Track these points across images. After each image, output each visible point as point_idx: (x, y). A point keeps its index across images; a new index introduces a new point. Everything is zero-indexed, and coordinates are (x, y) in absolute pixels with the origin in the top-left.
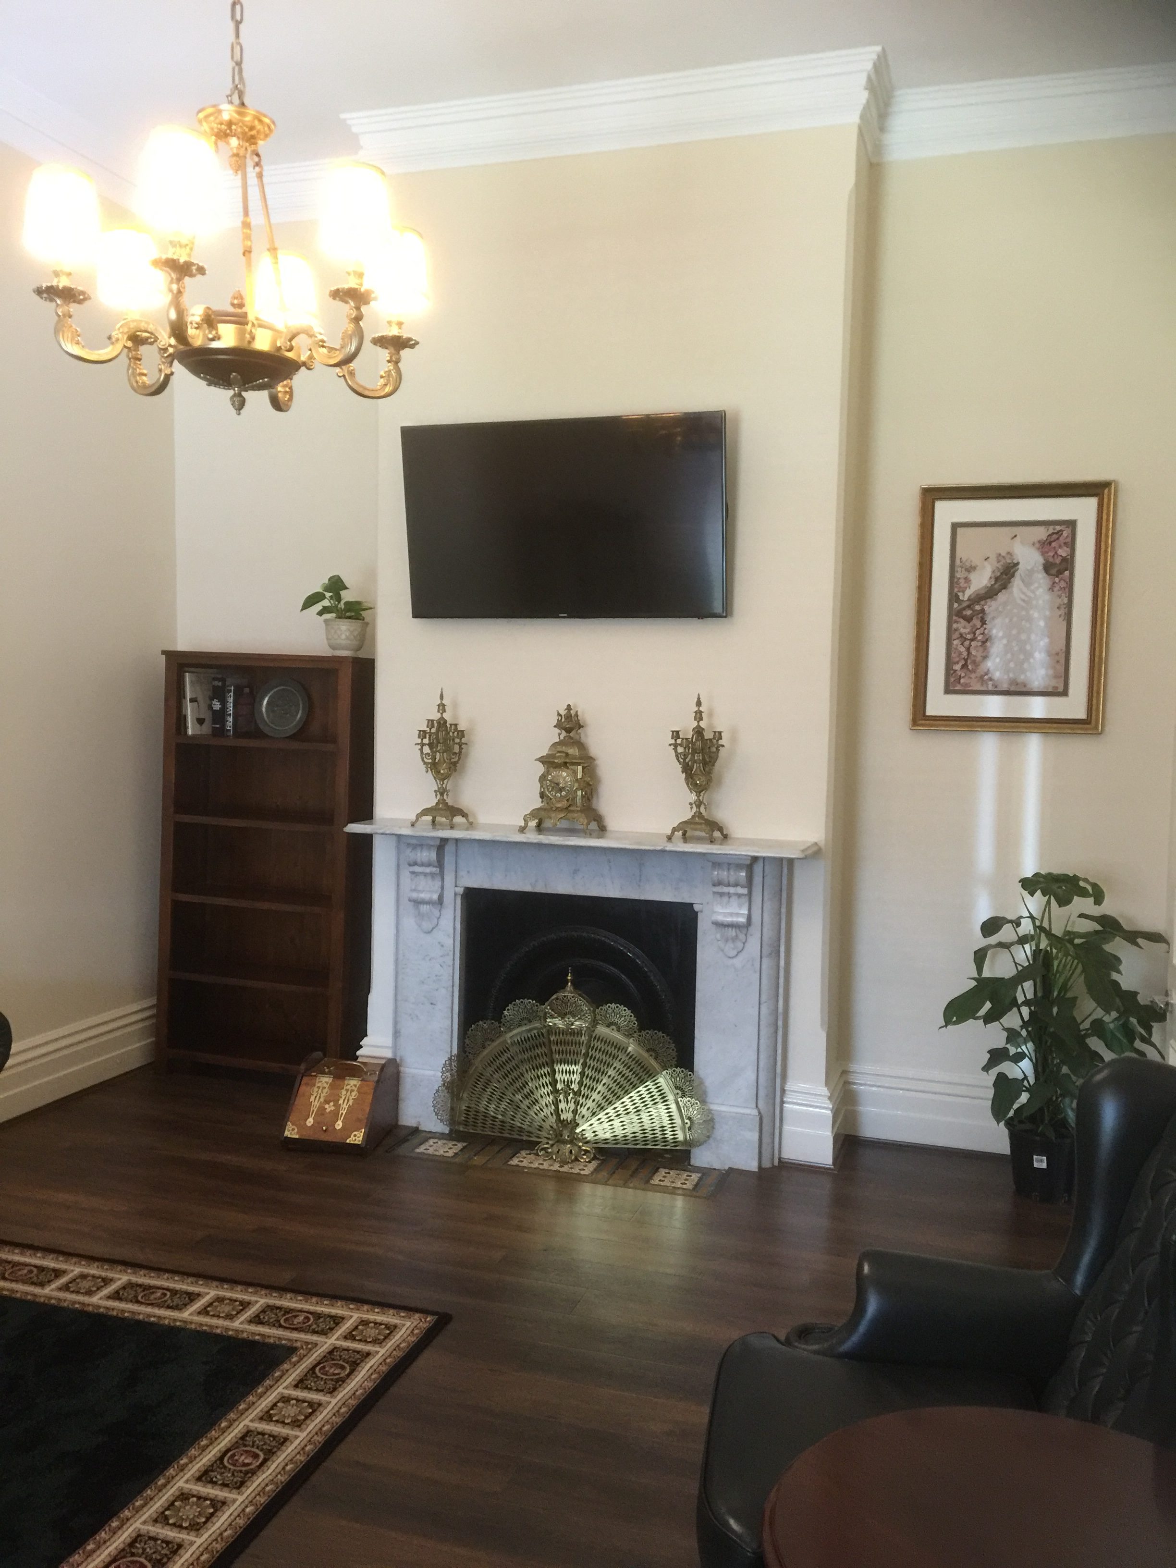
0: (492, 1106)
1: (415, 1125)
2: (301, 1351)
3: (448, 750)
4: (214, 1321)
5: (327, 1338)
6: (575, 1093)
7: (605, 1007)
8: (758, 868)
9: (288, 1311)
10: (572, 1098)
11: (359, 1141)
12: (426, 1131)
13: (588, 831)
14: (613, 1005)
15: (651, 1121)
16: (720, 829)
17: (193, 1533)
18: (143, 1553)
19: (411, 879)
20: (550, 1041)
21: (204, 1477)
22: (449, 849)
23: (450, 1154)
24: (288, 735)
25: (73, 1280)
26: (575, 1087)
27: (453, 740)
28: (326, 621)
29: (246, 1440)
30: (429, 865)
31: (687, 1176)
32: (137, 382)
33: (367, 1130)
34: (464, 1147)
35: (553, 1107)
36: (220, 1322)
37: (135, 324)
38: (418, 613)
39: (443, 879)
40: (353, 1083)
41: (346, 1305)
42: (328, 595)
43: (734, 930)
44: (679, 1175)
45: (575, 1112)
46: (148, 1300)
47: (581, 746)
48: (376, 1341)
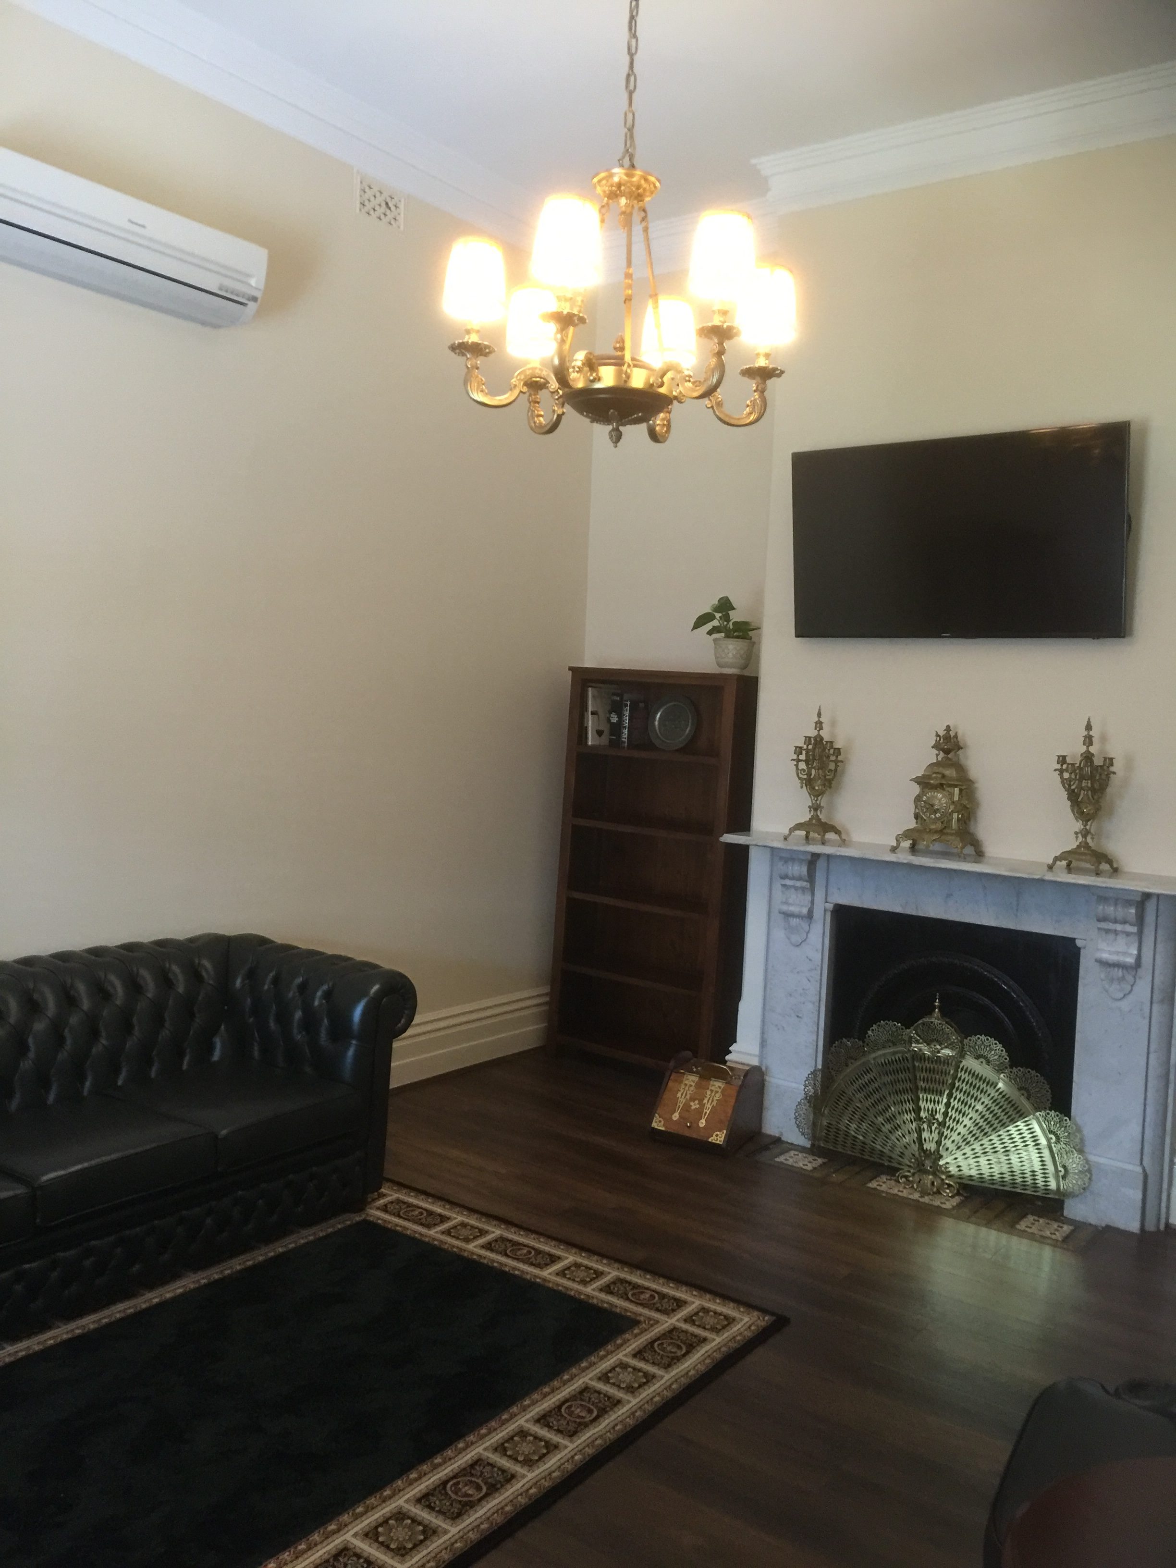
0: (853, 1126)
1: (777, 1135)
2: (644, 1325)
3: (822, 767)
4: (569, 1284)
5: (668, 1318)
6: (939, 1124)
7: (974, 1038)
8: (1151, 906)
9: (636, 1286)
10: (936, 1128)
11: (720, 1141)
12: (788, 1143)
13: (962, 855)
14: (983, 1037)
15: (1021, 1164)
16: (1110, 862)
17: (526, 1468)
18: (480, 1476)
19: (782, 891)
20: (914, 1066)
21: (543, 1420)
22: (821, 864)
23: (809, 1167)
24: (677, 748)
25: (455, 1227)
26: (939, 1116)
27: (829, 757)
28: (715, 640)
29: (584, 1396)
30: (800, 879)
31: (1058, 1226)
32: (535, 423)
33: (729, 1132)
34: (824, 1163)
35: (916, 1135)
36: (576, 1286)
37: (531, 371)
38: (801, 632)
39: (813, 894)
40: (717, 1085)
41: (690, 1291)
42: (718, 615)
43: (1120, 970)
44: (1048, 1224)
45: (939, 1143)
46: (515, 1255)
47: (960, 768)
48: (714, 1329)
